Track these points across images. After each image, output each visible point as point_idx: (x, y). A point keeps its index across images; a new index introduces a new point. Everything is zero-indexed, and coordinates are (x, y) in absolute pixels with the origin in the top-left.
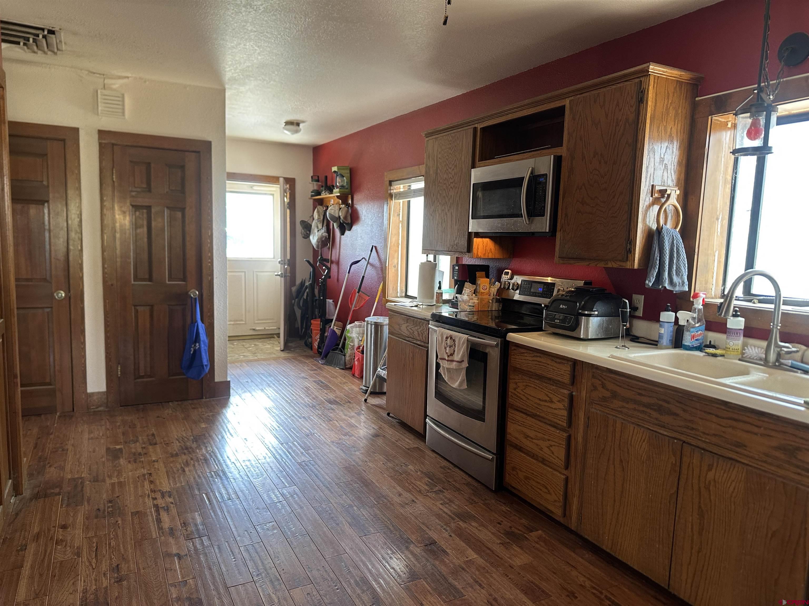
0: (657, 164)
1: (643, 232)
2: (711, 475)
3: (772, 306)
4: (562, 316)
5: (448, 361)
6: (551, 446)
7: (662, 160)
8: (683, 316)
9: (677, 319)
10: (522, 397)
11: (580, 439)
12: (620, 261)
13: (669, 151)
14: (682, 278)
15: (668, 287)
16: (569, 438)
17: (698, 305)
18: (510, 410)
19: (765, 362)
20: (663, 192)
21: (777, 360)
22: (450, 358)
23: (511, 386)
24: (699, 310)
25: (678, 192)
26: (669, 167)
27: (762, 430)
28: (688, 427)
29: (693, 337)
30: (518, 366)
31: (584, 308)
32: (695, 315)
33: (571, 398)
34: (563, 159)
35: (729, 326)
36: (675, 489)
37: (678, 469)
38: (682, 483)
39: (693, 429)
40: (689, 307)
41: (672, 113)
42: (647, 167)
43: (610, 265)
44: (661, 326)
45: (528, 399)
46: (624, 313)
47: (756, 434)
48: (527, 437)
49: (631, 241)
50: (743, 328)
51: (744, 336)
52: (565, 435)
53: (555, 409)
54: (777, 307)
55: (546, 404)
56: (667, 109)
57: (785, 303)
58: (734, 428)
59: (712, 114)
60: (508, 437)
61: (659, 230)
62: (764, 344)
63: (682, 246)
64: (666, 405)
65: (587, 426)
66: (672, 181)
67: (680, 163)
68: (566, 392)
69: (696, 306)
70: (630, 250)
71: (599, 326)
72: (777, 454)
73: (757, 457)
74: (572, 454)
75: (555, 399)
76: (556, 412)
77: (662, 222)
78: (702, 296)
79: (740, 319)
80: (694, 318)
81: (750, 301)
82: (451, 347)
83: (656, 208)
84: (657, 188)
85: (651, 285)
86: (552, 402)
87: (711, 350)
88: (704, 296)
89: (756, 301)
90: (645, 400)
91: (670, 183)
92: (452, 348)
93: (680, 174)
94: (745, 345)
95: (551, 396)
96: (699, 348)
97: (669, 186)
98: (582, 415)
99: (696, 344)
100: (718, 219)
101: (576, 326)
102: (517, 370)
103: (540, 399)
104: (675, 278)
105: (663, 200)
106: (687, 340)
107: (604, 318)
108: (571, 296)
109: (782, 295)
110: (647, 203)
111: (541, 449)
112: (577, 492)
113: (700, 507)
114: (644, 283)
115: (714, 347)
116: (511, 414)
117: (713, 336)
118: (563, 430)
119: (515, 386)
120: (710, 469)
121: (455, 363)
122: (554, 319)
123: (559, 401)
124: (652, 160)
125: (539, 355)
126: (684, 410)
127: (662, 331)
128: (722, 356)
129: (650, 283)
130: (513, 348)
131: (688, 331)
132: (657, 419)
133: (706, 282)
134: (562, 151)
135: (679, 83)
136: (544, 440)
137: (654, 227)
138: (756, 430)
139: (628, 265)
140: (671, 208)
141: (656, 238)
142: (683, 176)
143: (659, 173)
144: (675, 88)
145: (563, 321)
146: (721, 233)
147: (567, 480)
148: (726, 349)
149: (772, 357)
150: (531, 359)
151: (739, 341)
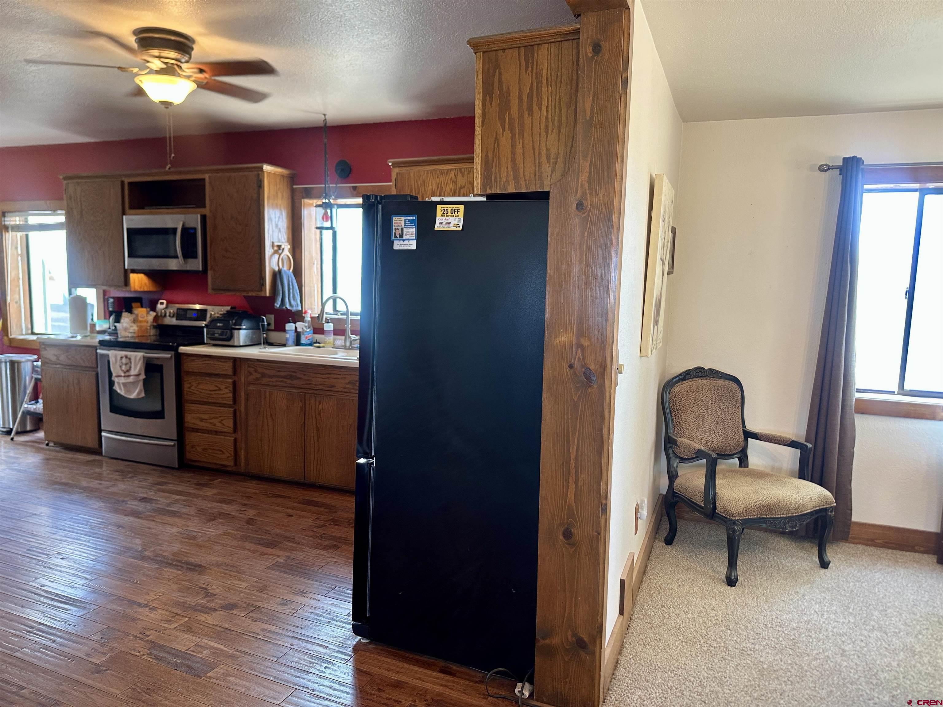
0: (274, 228)
1: (270, 272)
2: (320, 406)
3: (345, 316)
4: (220, 331)
5: (124, 376)
6: (222, 420)
7: (277, 226)
8: (300, 326)
9: (296, 328)
10: (195, 392)
11: (243, 410)
12: (257, 291)
13: (281, 220)
14: (296, 301)
15: (289, 308)
16: (235, 412)
17: (308, 318)
18: (186, 405)
19: (345, 348)
20: (279, 247)
21: (351, 345)
22: (127, 374)
23: (186, 386)
24: (309, 321)
25: (289, 247)
26: (282, 230)
27: (341, 376)
28: (306, 384)
29: (306, 338)
30: (191, 370)
31: (235, 324)
32: (306, 325)
33: (234, 384)
34: (207, 218)
35: (325, 329)
36: (303, 421)
37: (304, 409)
38: (307, 417)
39: (310, 384)
40: (302, 320)
41: (280, 195)
42: (268, 230)
43: (250, 294)
44: (287, 333)
45: (201, 392)
46: (263, 325)
47: (338, 379)
48: (202, 420)
49: (263, 278)
50: (332, 329)
51: (334, 335)
52: (232, 409)
53: (224, 394)
54: (348, 317)
55: (217, 392)
56: (277, 193)
57: (352, 314)
58: (328, 378)
59: (303, 198)
60: (186, 425)
61: (280, 271)
62: (343, 337)
63: (295, 281)
64: (294, 374)
65: (247, 400)
66: (284, 239)
67: (288, 228)
68: (230, 380)
69: (306, 319)
70: (263, 284)
71: (246, 336)
72: (348, 386)
73: (340, 390)
74: (238, 422)
75: (222, 387)
76: (224, 396)
77: (281, 266)
78: (309, 312)
79: (331, 324)
80: (306, 327)
81: (336, 315)
82: (126, 364)
83: (276, 256)
84: (276, 244)
85: (278, 306)
86: (220, 389)
87: (317, 345)
88: (310, 312)
89: (339, 314)
90: (282, 374)
91: (283, 241)
92: (128, 366)
93: (288, 235)
94: (334, 340)
95: (219, 386)
96: (311, 345)
97: (283, 242)
98: (243, 394)
99: (309, 342)
100: (314, 264)
101: (231, 337)
102: (189, 373)
103: (211, 391)
104: (292, 302)
105: (280, 251)
106: (303, 340)
107: (250, 331)
108: (225, 317)
109: (349, 310)
110: (270, 253)
111: (215, 425)
112: (243, 446)
113: (317, 426)
114: (274, 306)
115: (319, 343)
116: (188, 407)
117: (318, 337)
118: (230, 406)
119: (189, 385)
120: (320, 404)
121: (132, 377)
122: (214, 334)
123: (226, 388)
124: (271, 226)
125: (207, 359)
126: (304, 375)
127: (288, 336)
128: (323, 347)
129: (278, 305)
130: (185, 357)
131: (303, 334)
132: (290, 384)
133: (311, 304)
134: (206, 211)
135: (283, 176)
136: (216, 418)
137: (277, 269)
138: (338, 376)
139: (263, 295)
140: (285, 256)
141: (278, 276)
142: (290, 236)
143: (276, 234)
144: (280, 180)
145: (221, 334)
146: (317, 273)
147: (235, 440)
148: (325, 343)
149: (348, 344)
150: (200, 363)
151: (331, 337)
